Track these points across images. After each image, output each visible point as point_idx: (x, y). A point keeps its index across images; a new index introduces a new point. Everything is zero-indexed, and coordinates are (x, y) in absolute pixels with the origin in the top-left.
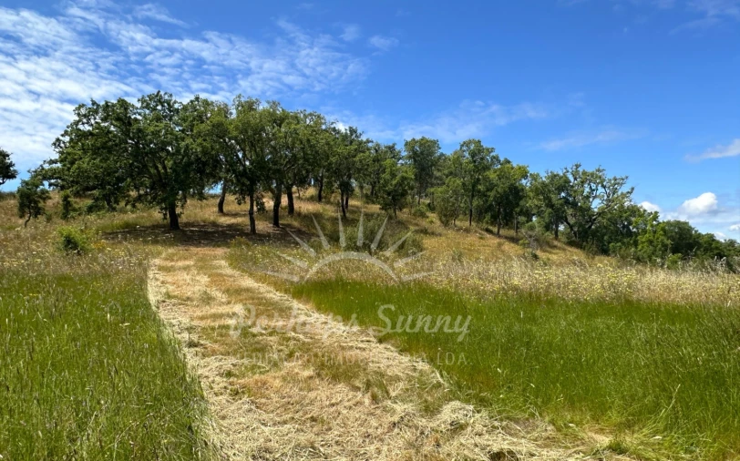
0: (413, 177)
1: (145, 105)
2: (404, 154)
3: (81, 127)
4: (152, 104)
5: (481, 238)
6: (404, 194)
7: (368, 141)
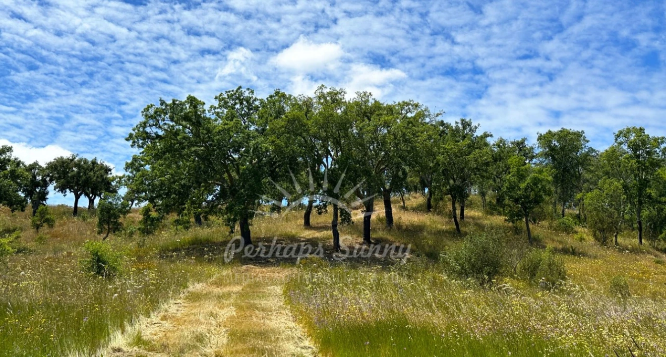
0: (550, 178)
1: (222, 103)
2: (538, 151)
3: (148, 130)
4: (231, 103)
5: (658, 262)
6: (538, 201)
7: (486, 135)
